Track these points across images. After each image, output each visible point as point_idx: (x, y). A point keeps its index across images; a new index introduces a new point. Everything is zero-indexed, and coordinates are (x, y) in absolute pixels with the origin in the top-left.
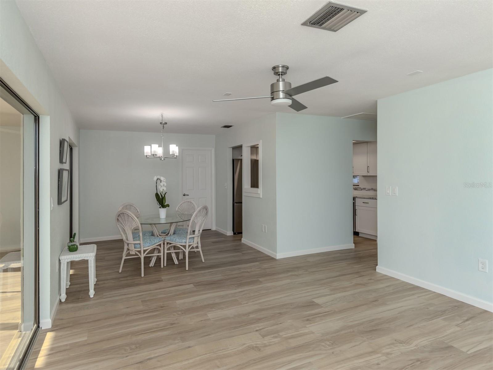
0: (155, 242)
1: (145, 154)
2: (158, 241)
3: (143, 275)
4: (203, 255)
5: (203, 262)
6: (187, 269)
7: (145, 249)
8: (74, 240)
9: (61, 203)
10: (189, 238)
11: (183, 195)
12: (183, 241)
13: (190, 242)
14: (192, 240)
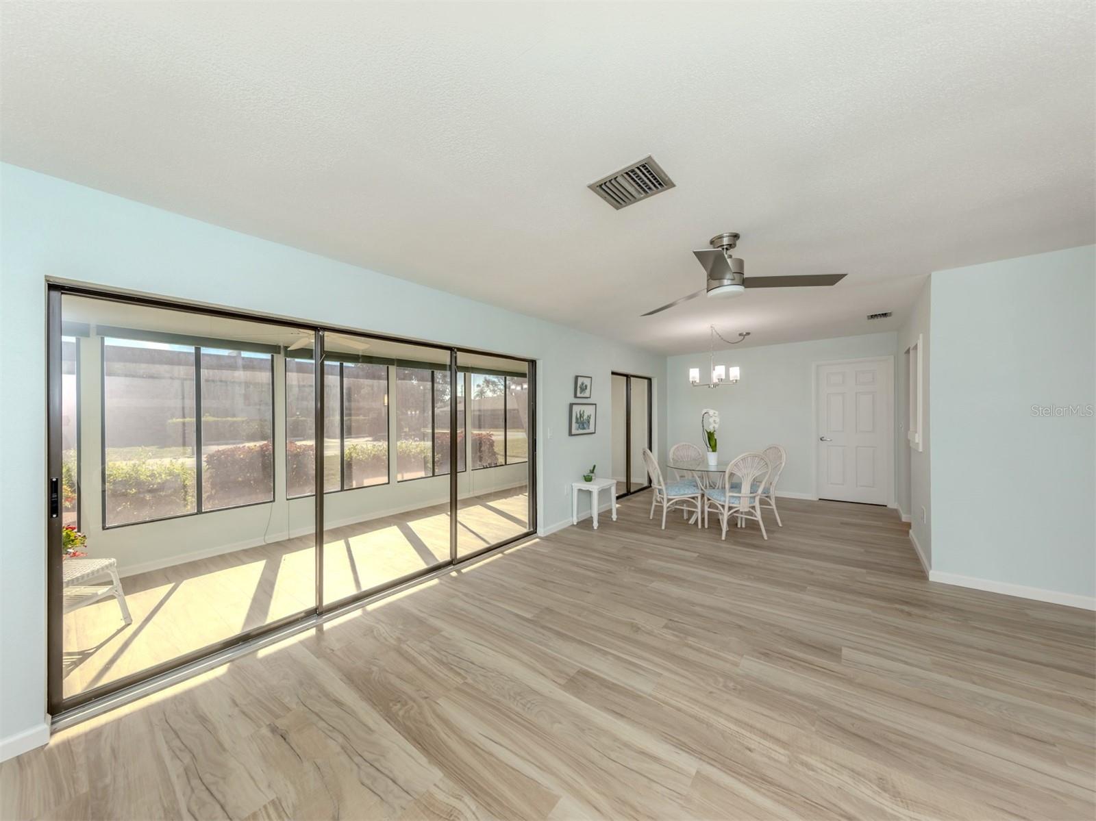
0: (686, 492)
1: (691, 380)
2: (690, 492)
3: (663, 528)
4: (766, 530)
5: (765, 540)
6: (723, 538)
7: (670, 497)
8: (592, 471)
9: (570, 434)
10: (730, 496)
11: (821, 439)
12: (723, 499)
13: (733, 503)
14: (737, 502)
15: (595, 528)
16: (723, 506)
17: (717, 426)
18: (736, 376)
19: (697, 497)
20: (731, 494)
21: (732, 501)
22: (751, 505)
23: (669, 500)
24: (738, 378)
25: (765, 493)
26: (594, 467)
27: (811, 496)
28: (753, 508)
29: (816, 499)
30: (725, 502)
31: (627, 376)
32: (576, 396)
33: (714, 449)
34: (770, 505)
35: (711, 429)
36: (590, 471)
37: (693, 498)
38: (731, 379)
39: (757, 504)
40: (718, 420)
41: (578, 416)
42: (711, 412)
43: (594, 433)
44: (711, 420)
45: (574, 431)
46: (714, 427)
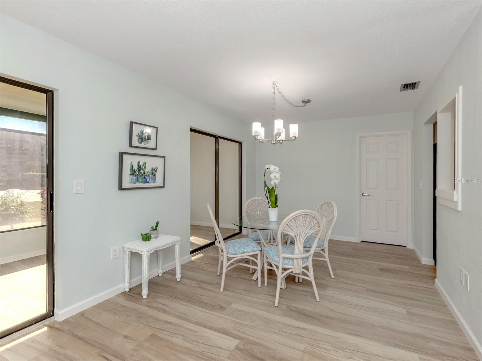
0: (246, 250)
3: (222, 290)
8: (155, 229)
9: (121, 188)
10: (284, 258)
11: (362, 195)
12: (277, 259)
13: (287, 264)
14: (291, 262)
15: (145, 297)
16: (277, 267)
17: (277, 182)
18: (295, 133)
19: (257, 255)
20: (284, 255)
21: (286, 262)
22: (304, 265)
23: (229, 259)
24: (297, 136)
25: (319, 247)
26: (157, 224)
27: (356, 239)
28: (306, 268)
29: (359, 241)
30: (279, 263)
31: (217, 138)
32: (131, 145)
33: (275, 204)
34: (324, 257)
35: (271, 184)
36: (152, 228)
37: (252, 256)
38: (291, 136)
39: (310, 264)
40: (278, 175)
41: (136, 167)
42: (272, 168)
43: (164, 187)
44: (272, 176)
45: (125, 184)
46: (275, 183)
